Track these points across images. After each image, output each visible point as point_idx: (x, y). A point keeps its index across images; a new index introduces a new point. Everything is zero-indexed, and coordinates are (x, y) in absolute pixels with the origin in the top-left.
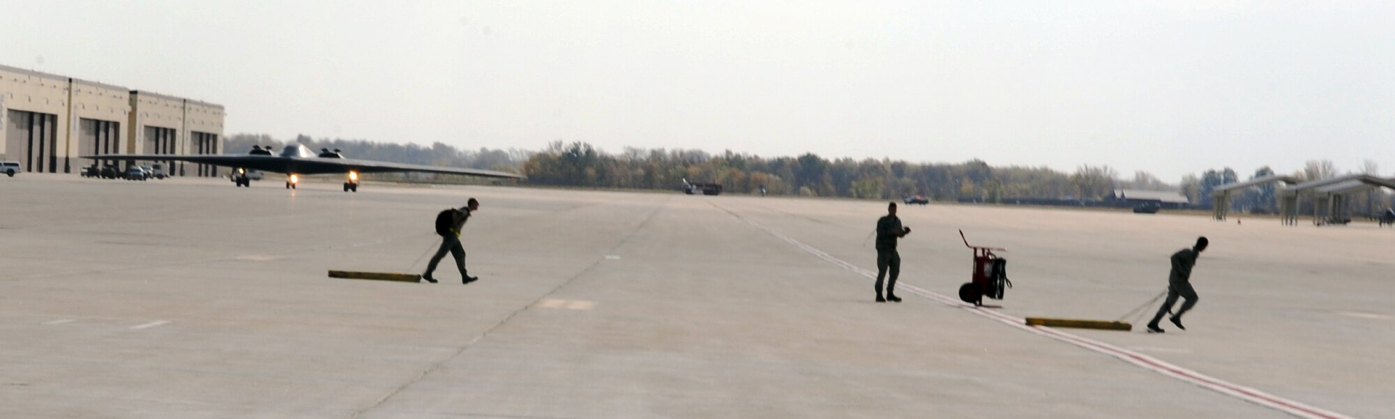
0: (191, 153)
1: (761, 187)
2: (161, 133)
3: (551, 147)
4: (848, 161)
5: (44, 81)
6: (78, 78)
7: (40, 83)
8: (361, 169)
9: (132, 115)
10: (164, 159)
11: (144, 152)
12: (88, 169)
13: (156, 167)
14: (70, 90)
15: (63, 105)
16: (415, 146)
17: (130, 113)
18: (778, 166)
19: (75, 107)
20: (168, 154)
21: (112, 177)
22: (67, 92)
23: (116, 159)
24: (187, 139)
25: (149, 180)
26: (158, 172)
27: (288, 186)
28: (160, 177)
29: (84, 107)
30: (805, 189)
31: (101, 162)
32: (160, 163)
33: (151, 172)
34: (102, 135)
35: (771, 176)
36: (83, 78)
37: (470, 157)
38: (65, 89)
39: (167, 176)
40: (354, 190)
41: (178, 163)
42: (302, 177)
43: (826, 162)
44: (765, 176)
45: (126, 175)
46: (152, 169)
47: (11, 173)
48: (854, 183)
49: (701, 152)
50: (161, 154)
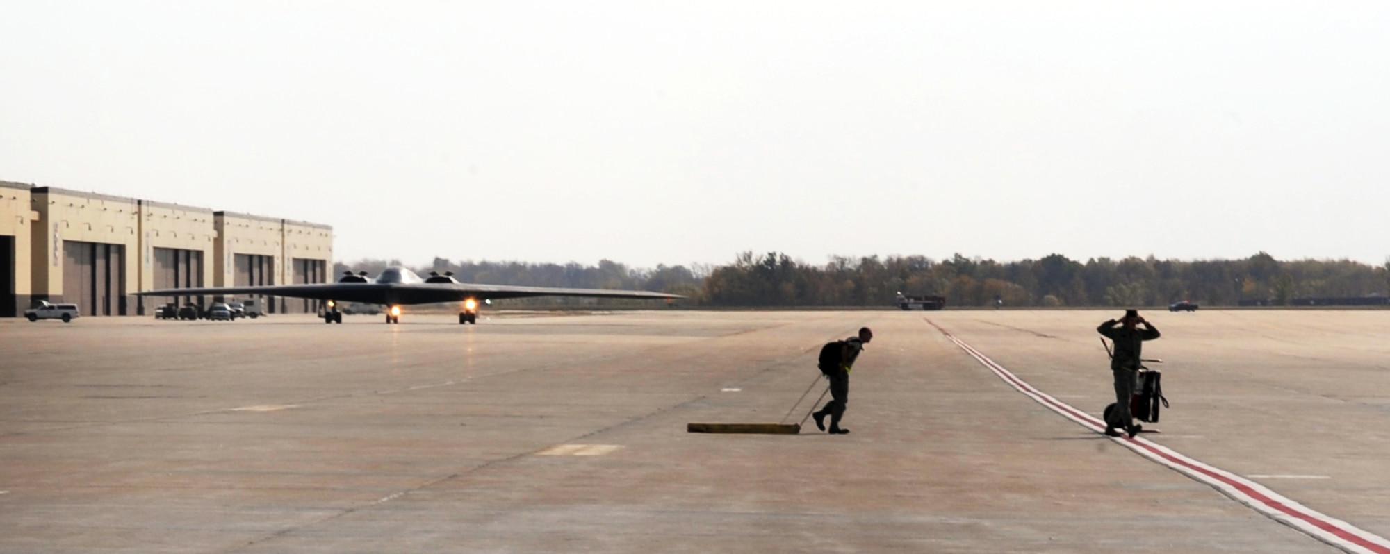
0: (294, 282)
1: (998, 297)
2: (256, 261)
3: (739, 259)
4: (1104, 261)
5: (107, 204)
6: (149, 199)
7: (102, 208)
8: (480, 296)
9: (219, 243)
10: (261, 292)
11: (235, 285)
12: (164, 309)
13: (248, 303)
14: (139, 213)
15: (132, 232)
16: (577, 265)
17: (215, 240)
18: (1015, 271)
19: (148, 235)
20: (266, 286)
21: (192, 318)
22: (136, 217)
23: (200, 294)
24: (288, 268)
25: (238, 320)
26: (250, 309)
27: (388, 321)
28: (254, 315)
29: (157, 235)
30: (1051, 297)
31: (182, 299)
32: (256, 296)
33: (241, 310)
34: (182, 267)
35: (1009, 284)
36: (155, 200)
37: (645, 276)
38: (133, 214)
39: (261, 314)
40: (472, 321)
41: (277, 298)
42: (405, 309)
43: (1076, 264)
44: (1002, 283)
45: (209, 315)
46: (242, 305)
47: (66, 318)
48: (1111, 289)
49: (923, 258)
50: (256, 286)
